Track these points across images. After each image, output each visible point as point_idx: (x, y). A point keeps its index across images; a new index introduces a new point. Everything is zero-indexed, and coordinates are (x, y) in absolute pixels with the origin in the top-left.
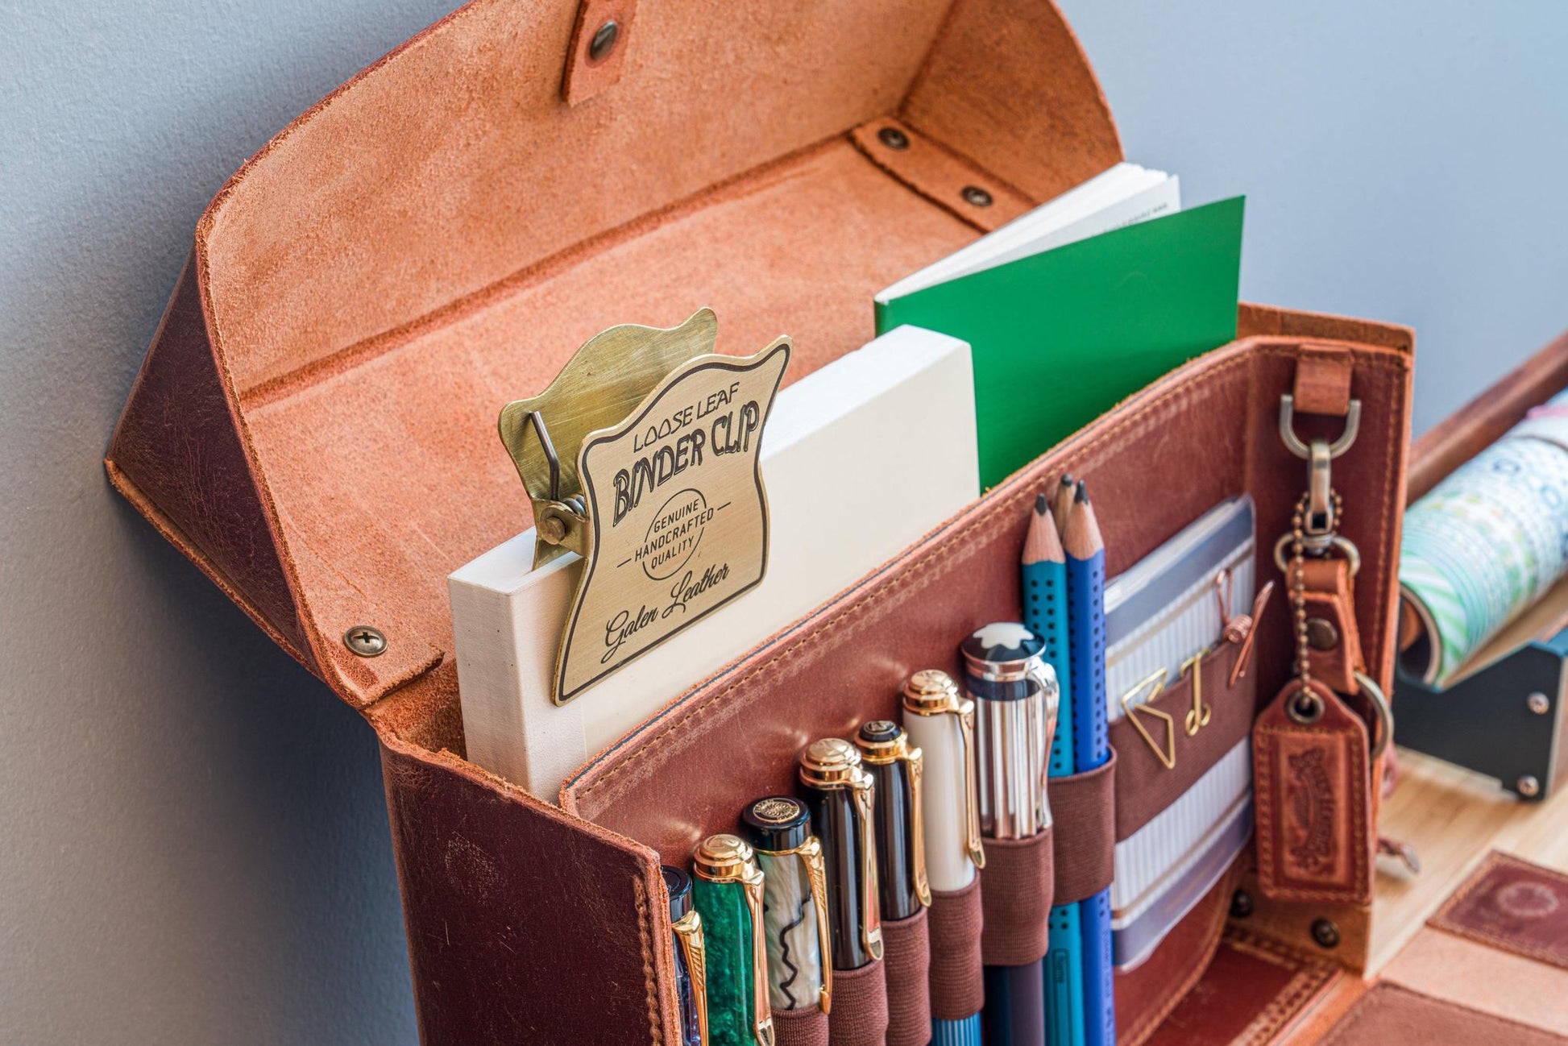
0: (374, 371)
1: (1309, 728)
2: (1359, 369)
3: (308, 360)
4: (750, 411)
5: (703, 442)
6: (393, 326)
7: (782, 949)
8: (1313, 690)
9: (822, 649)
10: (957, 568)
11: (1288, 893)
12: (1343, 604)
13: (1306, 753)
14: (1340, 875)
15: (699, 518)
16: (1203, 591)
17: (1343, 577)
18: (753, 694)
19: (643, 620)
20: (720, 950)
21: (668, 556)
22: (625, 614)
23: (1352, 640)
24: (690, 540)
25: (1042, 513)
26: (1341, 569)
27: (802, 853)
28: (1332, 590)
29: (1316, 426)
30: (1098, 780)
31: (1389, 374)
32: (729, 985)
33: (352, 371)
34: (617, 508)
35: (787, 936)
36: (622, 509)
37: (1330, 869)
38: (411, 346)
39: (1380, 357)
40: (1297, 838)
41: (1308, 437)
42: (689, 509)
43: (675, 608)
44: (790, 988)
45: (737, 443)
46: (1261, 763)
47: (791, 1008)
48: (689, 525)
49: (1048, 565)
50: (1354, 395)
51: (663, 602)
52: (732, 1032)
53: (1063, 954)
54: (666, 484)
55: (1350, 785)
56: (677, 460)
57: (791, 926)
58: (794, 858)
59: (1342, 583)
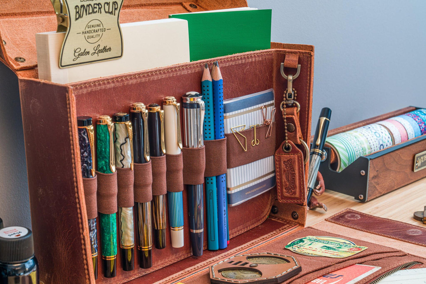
0: (41, 19)
1: (288, 153)
2: (301, 56)
3: (23, 11)
4: (115, 4)
5: (101, 7)
6: (48, 10)
7: (121, 150)
8: (289, 143)
9: (139, 80)
10: (181, 76)
11: (285, 201)
12: (296, 118)
13: (288, 160)
14: (297, 195)
15: (101, 30)
16: (258, 109)
17: (296, 111)
18: (118, 84)
19: (85, 53)
20: (102, 143)
21: (92, 37)
22: (80, 49)
23: (299, 129)
24: (99, 35)
25: (206, 68)
26: (295, 109)
27: (126, 123)
28: (293, 114)
29: (290, 70)
30: (221, 142)
31: (308, 58)
32: (104, 153)
33: (35, 17)
34: (76, 16)
35: (122, 146)
36: (77, 17)
37: (295, 193)
38: (52, 16)
39: (305, 53)
40: (286, 185)
41: (287, 73)
42: (98, 26)
43: (95, 54)
44: (122, 162)
45: (112, 12)
46: (277, 164)
47: (123, 167)
48: (98, 31)
49: (207, 81)
50: (299, 63)
51: (92, 51)
52: (104, 167)
53: (211, 191)
54: (90, 15)
55: (299, 169)
56: (94, 9)
57: (123, 144)
58: (123, 125)
59: (295, 112)
